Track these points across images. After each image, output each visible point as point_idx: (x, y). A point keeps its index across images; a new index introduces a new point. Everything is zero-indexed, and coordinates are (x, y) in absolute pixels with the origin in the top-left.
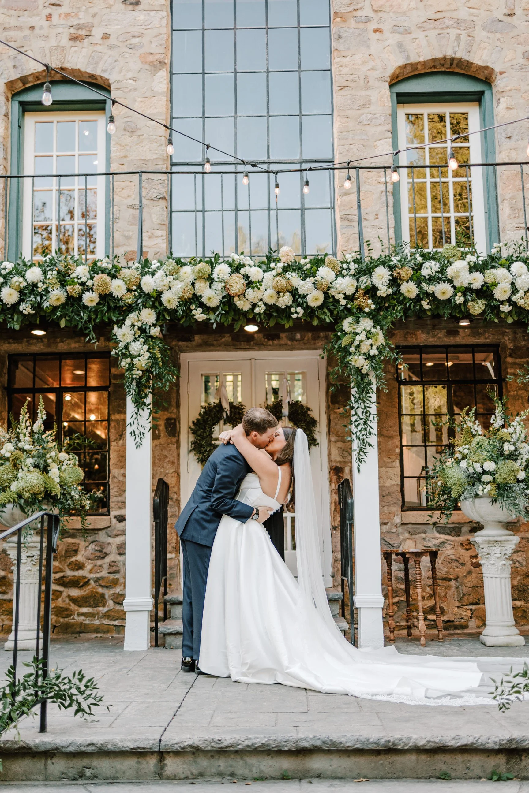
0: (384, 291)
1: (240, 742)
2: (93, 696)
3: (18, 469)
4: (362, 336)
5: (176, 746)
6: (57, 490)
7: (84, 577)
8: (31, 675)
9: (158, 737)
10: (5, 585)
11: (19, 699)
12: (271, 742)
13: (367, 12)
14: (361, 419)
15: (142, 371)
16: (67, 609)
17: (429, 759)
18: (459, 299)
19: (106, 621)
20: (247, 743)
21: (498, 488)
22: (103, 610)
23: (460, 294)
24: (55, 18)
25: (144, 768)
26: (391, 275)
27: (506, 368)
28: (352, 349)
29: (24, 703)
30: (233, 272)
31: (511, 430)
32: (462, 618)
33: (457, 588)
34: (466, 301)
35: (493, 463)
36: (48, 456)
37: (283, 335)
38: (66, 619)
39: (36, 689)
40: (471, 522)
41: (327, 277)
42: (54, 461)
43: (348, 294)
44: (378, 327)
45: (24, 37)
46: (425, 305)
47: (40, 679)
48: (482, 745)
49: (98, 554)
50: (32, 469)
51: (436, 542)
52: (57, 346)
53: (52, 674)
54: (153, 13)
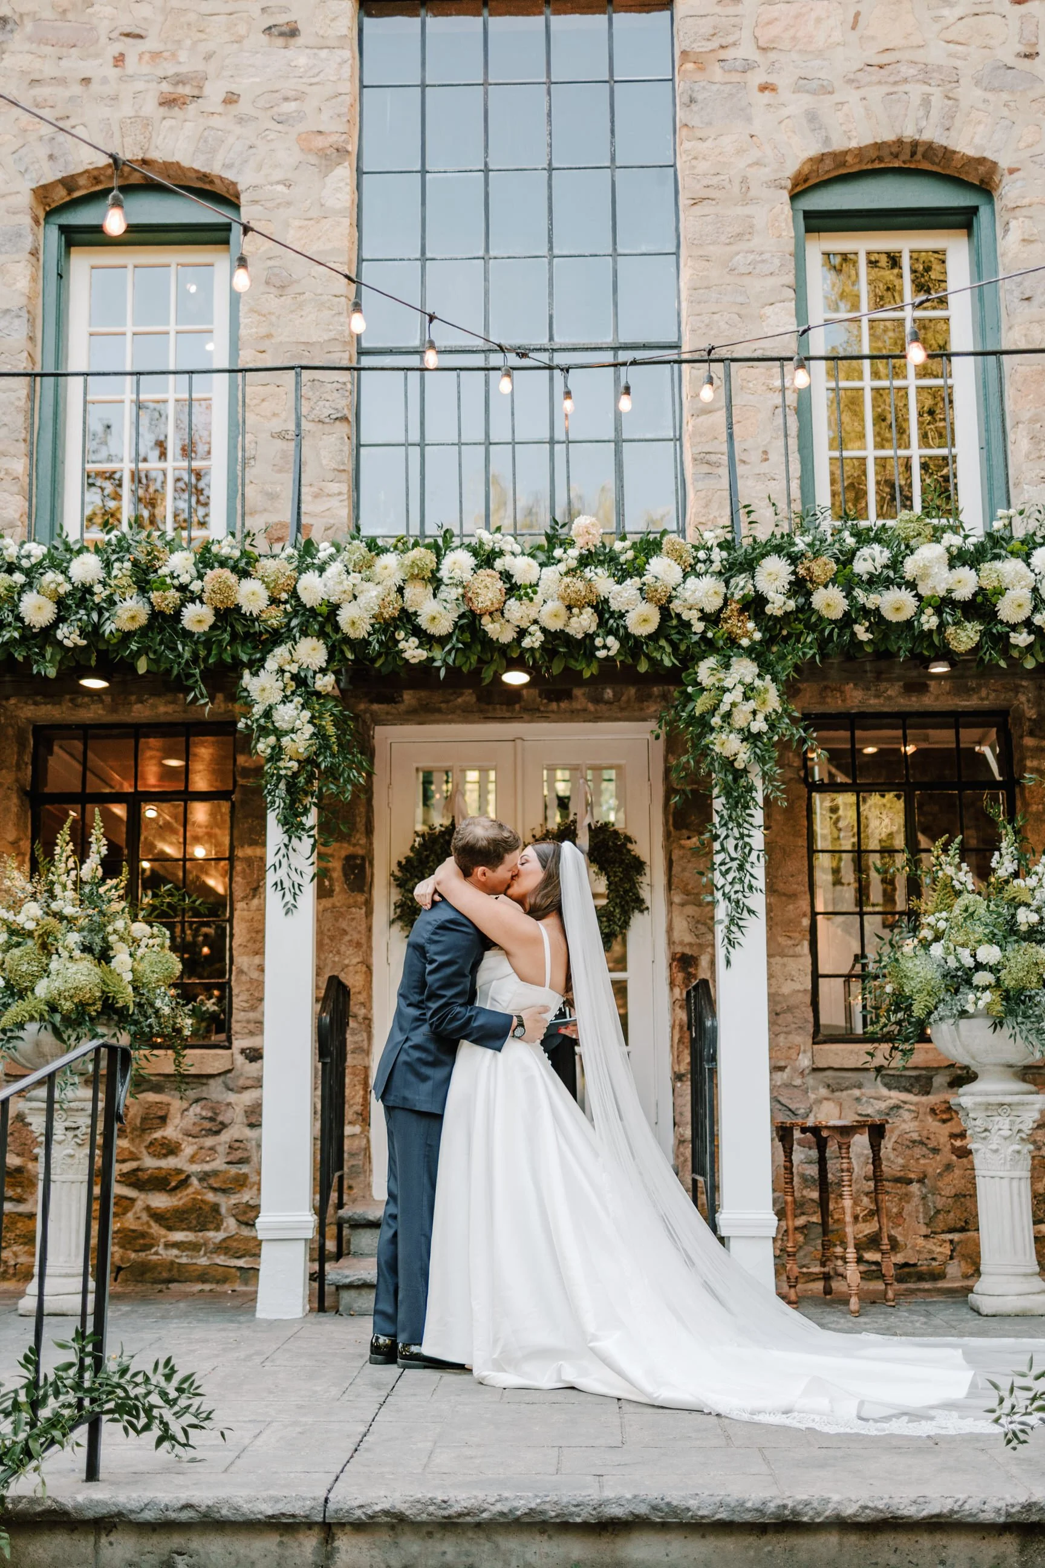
0: (779, 604)
1: (486, 1506)
2: (192, 1410)
3: (49, 955)
4: (736, 695)
5: (358, 1513)
6: (127, 997)
7: (179, 1171)
8: (71, 1365)
9: (322, 1494)
10: (20, 1184)
11: (45, 1413)
12: (547, 1507)
13: (746, 51)
14: (732, 859)
15: (299, 761)
16: (143, 1235)
17: (863, 1542)
18: (930, 621)
19: (221, 1260)
20: (499, 1507)
21: (1006, 997)
22: (215, 1236)
23: (930, 611)
24: (131, 61)
25: (293, 1556)
26: (794, 573)
27: (1023, 759)
28: (716, 721)
29: (54, 1422)
30: (479, 566)
31: (1032, 882)
32: (934, 1259)
33: (924, 1198)
34: (942, 626)
35: (996, 948)
36: (110, 929)
37: (578, 692)
38: (142, 1254)
39: (80, 1395)
40: (952, 1066)
41: (666, 578)
42: (122, 939)
43: (708, 610)
44: (768, 677)
45: (71, 99)
46: (862, 632)
47: (88, 1375)
48: (970, 1515)
49: (207, 1125)
50: (77, 954)
51: (882, 1106)
52: (130, 711)
53: (111, 1366)
54: (324, 53)
